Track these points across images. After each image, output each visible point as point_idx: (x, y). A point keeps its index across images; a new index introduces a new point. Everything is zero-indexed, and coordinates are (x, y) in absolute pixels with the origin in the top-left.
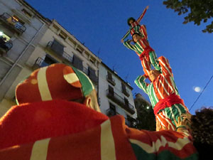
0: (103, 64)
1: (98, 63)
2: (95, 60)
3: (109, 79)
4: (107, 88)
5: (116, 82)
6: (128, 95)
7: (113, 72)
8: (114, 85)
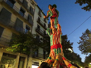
0: (37, 6)
1: (35, 5)
2: (34, 3)
3: (39, 14)
4: (37, 18)
5: (42, 16)
6: (46, 22)
7: (41, 11)
8: (41, 17)
